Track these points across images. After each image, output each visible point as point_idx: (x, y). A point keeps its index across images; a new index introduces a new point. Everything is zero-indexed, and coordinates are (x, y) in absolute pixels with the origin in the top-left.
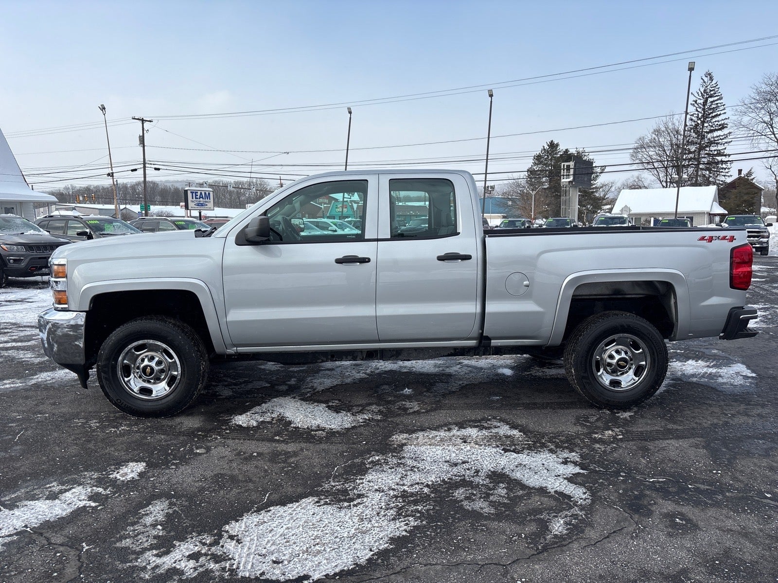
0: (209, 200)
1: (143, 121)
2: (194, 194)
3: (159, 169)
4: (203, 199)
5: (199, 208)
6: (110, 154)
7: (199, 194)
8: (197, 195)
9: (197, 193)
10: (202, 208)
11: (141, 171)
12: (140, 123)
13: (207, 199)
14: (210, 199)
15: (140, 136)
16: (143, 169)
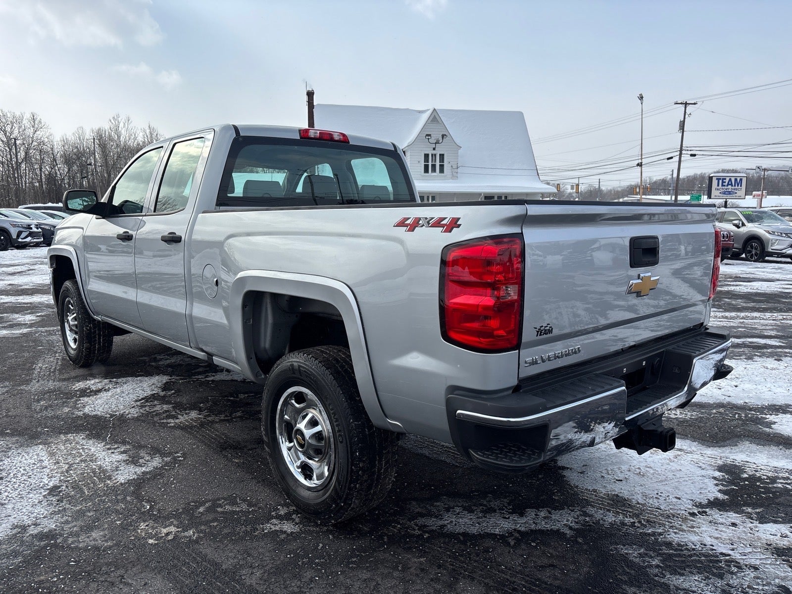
0: (739, 187)
1: (686, 104)
2: (721, 181)
3: (694, 155)
4: (732, 186)
5: (725, 196)
6: (642, 144)
7: (727, 181)
8: (725, 182)
9: (725, 179)
10: (729, 197)
11: (677, 159)
12: (682, 107)
13: (738, 186)
14: (741, 186)
15: (681, 122)
16: (678, 156)
